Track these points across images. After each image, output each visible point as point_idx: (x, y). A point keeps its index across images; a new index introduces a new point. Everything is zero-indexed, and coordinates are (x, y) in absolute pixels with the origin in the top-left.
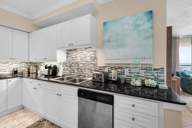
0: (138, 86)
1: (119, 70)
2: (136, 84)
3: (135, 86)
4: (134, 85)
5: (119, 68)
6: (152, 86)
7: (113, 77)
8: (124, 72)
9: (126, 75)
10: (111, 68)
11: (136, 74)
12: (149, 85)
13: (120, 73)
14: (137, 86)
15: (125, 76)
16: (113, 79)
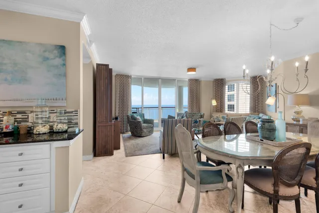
0: (43, 134)
1: (19, 116)
2: (39, 132)
3: (39, 134)
4: (37, 133)
5: (19, 113)
6: (60, 131)
7: (4, 127)
8: (28, 118)
9: (31, 123)
10: (4, 114)
11: (47, 120)
12: (57, 130)
13: (21, 119)
14: (41, 133)
15: (28, 124)
16: (5, 130)
